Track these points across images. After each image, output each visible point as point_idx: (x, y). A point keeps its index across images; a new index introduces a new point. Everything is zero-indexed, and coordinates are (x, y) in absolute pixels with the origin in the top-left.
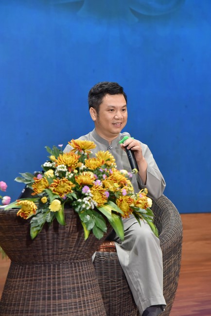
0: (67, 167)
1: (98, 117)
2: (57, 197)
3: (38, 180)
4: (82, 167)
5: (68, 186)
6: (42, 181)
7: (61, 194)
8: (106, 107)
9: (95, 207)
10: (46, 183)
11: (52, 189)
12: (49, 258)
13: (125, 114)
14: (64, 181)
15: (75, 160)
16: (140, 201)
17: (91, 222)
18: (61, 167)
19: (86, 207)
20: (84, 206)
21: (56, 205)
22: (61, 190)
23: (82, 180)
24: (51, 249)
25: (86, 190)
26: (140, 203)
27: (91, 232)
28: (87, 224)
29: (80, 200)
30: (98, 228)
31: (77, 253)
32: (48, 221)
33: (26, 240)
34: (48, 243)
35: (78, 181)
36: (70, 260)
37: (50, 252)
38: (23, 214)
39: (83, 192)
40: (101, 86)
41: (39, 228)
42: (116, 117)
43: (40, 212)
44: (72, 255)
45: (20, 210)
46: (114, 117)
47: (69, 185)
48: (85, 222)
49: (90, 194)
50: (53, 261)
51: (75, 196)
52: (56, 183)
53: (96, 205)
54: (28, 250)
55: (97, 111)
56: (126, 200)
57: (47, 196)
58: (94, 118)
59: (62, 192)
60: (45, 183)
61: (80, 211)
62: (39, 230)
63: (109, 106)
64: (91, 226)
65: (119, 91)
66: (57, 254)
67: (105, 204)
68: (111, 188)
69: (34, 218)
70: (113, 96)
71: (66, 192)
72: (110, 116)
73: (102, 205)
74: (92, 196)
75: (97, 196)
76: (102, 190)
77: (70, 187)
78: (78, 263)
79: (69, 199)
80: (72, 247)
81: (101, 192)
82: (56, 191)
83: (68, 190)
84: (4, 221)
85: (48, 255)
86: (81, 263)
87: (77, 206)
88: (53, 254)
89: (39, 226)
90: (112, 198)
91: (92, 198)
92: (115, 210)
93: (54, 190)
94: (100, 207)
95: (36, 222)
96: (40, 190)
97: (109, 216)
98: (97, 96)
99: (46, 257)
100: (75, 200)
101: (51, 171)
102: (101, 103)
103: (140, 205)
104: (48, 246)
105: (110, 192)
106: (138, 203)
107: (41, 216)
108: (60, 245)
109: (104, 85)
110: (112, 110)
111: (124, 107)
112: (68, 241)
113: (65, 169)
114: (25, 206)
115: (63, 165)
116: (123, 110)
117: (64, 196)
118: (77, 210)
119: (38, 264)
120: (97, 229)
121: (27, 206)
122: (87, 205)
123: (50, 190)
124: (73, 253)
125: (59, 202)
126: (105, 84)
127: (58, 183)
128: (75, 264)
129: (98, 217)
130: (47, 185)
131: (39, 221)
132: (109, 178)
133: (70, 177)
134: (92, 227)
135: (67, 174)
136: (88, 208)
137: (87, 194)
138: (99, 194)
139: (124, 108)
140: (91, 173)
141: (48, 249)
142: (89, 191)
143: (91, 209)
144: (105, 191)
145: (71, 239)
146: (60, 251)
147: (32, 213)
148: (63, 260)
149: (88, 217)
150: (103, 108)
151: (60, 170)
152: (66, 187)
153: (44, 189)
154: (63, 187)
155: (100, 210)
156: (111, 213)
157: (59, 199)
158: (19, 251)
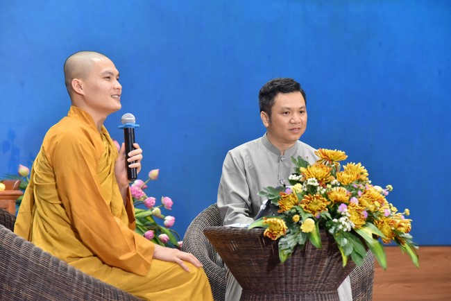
0: (319, 182)
1: (270, 122)
2: (310, 215)
3: (285, 195)
4: (334, 181)
5: (323, 204)
6: (290, 196)
7: (313, 212)
8: (280, 109)
9: (352, 229)
10: (296, 199)
11: (303, 206)
12: (292, 287)
13: (304, 117)
14: (317, 198)
15: (327, 173)
16: (403, 224)
17: (349, 247)
18: (312, 181)
19: (343, 229)
20: (340, 227)
21: (309, 225)
22: (313, 207)
23: (336, 197)
24: (296, 277)
25: (342, 209)
26: (402, 226)
27: (349, 258)
28: (345, 248)
29: (335, 220)
30: (357, 253)
31: (324, 283)
32: (300, 243)
33: (267, 264)
34: (292, 270)
35: (332, 197)
36: (316, 291)
37: (294, 280)
38: (270, 233)
39: (339, 211)
40: (272, 84)
41: (290, 251)
42: (293, 121)
43: (289, 233)
44: (319, 285)
45: (267, 230)
46: (290, 122)
47: (324, 202)
48: (342, 245)
49: (347, 214)
50: (297, 291)
51: (329, 215)
52: (308, 199)
53: (354, 226)
54: (268, 277)
55: (269, 114)
56: (388, 222)
57: (299, 214)
58: (267, 125)
59: (315, 210)
60: (294, 199)
61: (335, 233)
62: (289, 253)
63: (283, 108)
64: (350, 251)
65: (293, 88)
66: (302, 283)
67: (364, 226)
68: (371, 207)
69: (282, 240)
70: (287, 94)
71: (320, 211)
72: (285, 120)
73: (360, 226)
74: (349, 215)
75: (354, 217)
76: (359, 210)
77: (325, 205)
78: (325, 295)
79: (323, 218)
80: (319, 276)
81: (358, 211)
82: (309, 209)
83: (322, 208)
84: (243, 242)
85: (292, 283)
86: (328, 295)
87: (331, 227)
88: (297, 283)
89: (290, 248)
90: (371, 218)
91: (349, 218)
92: (375, 233)
93: (305, 207)
94: (357, 229)
95: (286, 243)
96: (288, 207)
97: (370, 240)
98: (267, 96)
99: (289, 286)
100: (328, 219)
101: (298, 186)
102: (273, 104)
103: (402, 229)
104: (292, 273)
105: (369, 212)
106: (400, 226)
107: (290, 237)
108: (306, 273)
109: (275, 83)
110: (286, 113)
111: (301, 108)
112: (315, 268)
113: (316, 184)
114: (273, 225)
115: (314, 179)
116: (301, 112)
117: (317, 215)
118: (331, 231)
119: (279, 294)
120: (355, 255)
121: (275, 224)
122: (344, 226)
123: (301, 207)
124: (320, 282)
125: (313, 222)
126: (278, 81)
127: (310, 199)
128: (321, 295)
129: (356, 241)
130: (296, 201)
131: (289, 243)
132: (366, 195)
133: (323, 192)
134: (350, 253)
135: (318, 189)
136: (345, 230)
137: (343, 214)
138: (357, 214)
139: (302, 110)
140: (344, 189)
141: (292, 277)
142: (346, 210)
143: (347, 231)
144: (363, 210)
145: (319, 266)
146: (305, 279)
147: (282, 233)
148: (308, 291)
149: (345, 241)
150: (275, 110)
151: (311, 184)
152: (319, 204)
153: (293, 206)
154: (317, 204)
155: (358, 232)
156: (371, 237)
157: (312, 218)
158: (257, 277)
